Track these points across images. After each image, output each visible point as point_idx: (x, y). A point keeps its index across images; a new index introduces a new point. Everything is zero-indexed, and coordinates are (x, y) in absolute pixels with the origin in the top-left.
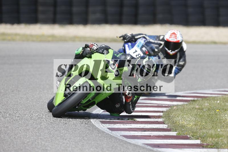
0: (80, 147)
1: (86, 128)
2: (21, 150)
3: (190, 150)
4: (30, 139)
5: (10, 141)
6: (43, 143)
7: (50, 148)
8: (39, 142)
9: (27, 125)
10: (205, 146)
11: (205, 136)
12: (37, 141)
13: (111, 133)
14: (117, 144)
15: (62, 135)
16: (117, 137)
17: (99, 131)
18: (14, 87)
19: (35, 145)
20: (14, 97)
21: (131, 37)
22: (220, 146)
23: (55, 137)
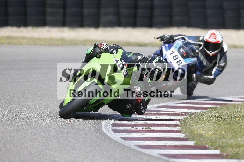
1: (97, 137)
3: (209, 161)
6: (51, 153)
8: (47, 152)
9: (35, 134)
10: (225, 156)
11: (225, 146)
13: (124, 142)
14: (130, 154)
16: (130, 147)
17: (111, 140)
19: (43, 155)
20: (20, 105)
21: (169, 38)
22: (241, 156)
23: (64, 147)
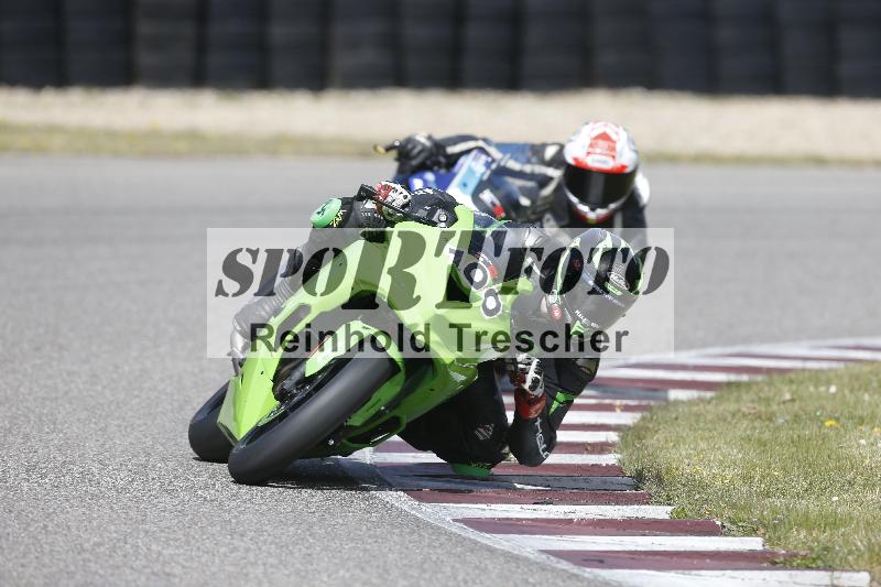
0: (298, 566)
2: (71, 575)
3: (724, 575)
4: (106, 534)
5: (26, 539)
7: (183, 567)
10: (782, 559)
11: (780, 520)
12: (129, 540)
13: (419, 509)
14: (439, 551)
15: (227, 516)
16: (440, 524)
18: (41, 330)
21: (431, 149)
22: (841, 561)
